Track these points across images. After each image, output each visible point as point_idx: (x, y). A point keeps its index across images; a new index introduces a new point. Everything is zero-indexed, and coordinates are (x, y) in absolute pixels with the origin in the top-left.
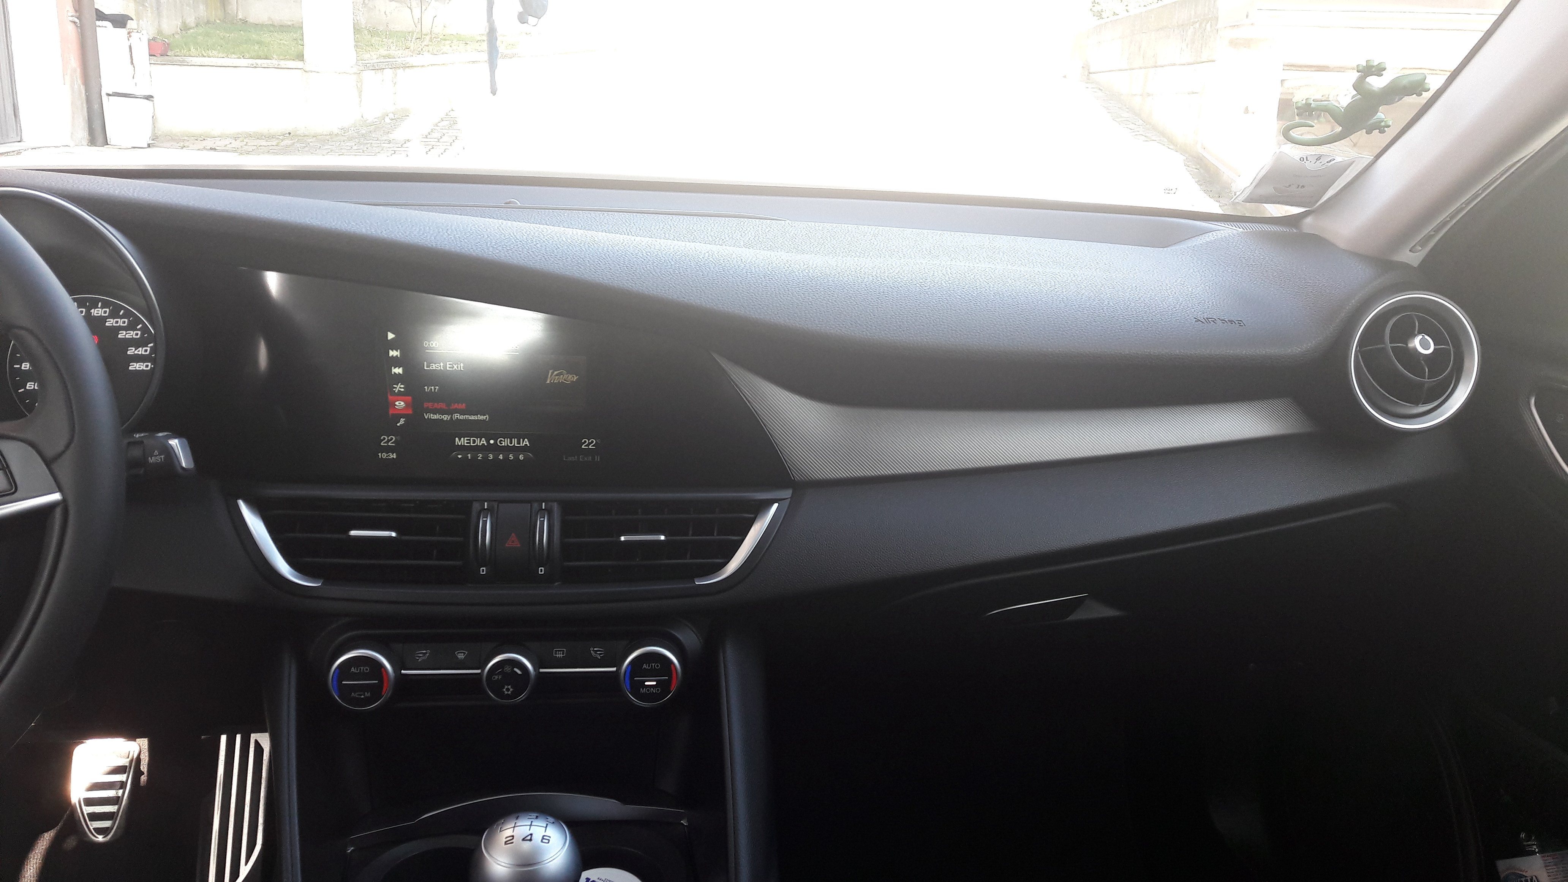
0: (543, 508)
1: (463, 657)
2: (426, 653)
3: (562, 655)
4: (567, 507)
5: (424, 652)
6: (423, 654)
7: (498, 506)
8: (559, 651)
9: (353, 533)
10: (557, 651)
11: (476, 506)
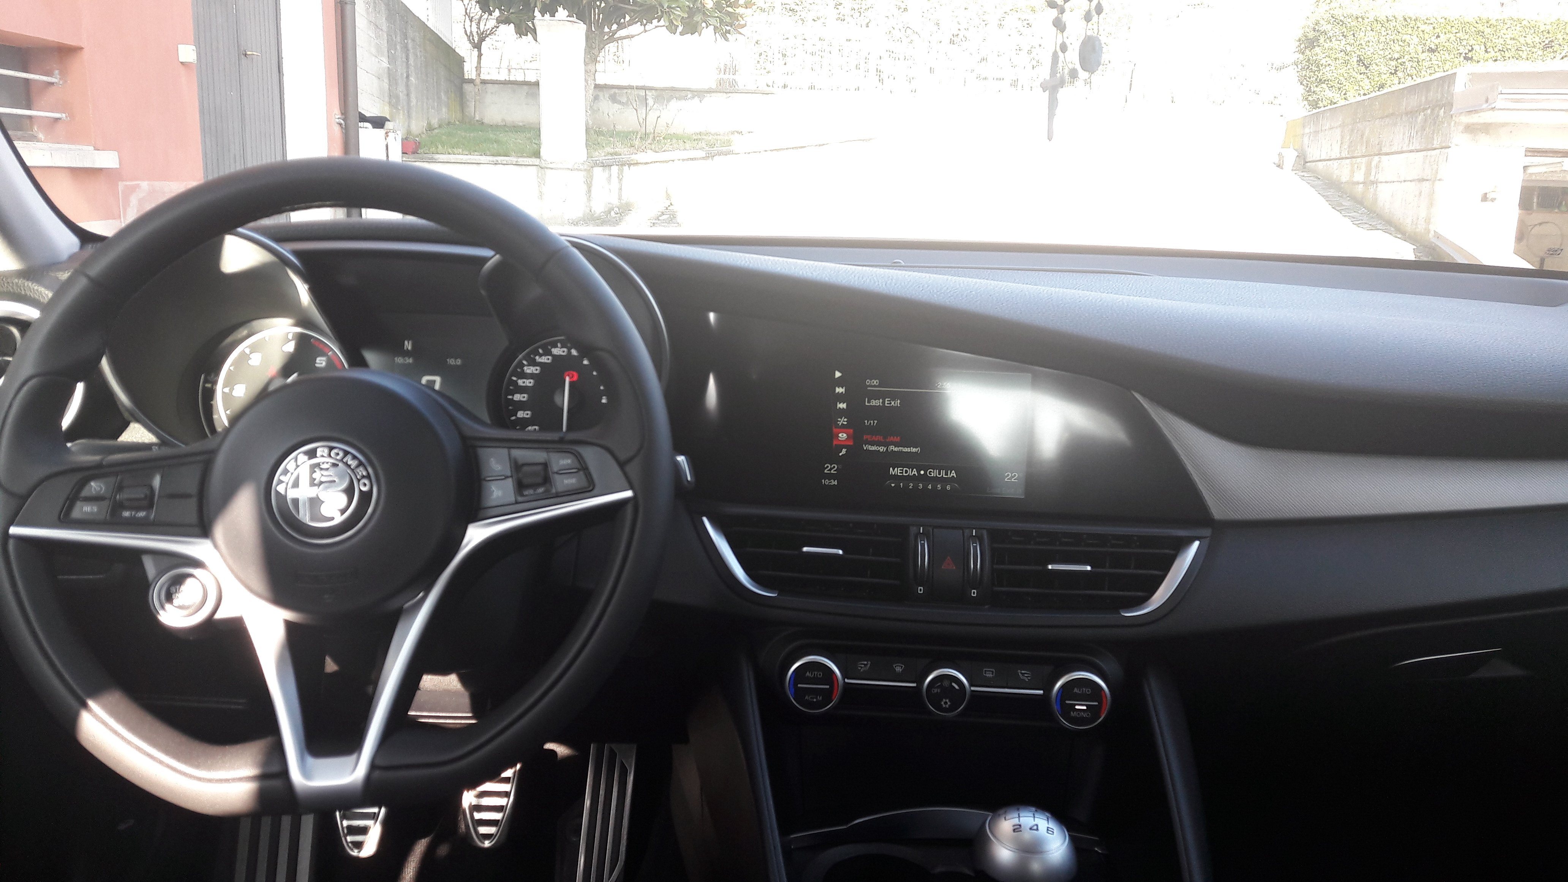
0: (974, 534)
1: (901, 670)
2: (867, 664)
3: (991, 675)
4: (996, 535)
5: (866, 663)
6: (864, 665)
7: (933, 530)
8: (988, 671)
9: (805, 549)
10: (986, 671)
11: (913, 530)
